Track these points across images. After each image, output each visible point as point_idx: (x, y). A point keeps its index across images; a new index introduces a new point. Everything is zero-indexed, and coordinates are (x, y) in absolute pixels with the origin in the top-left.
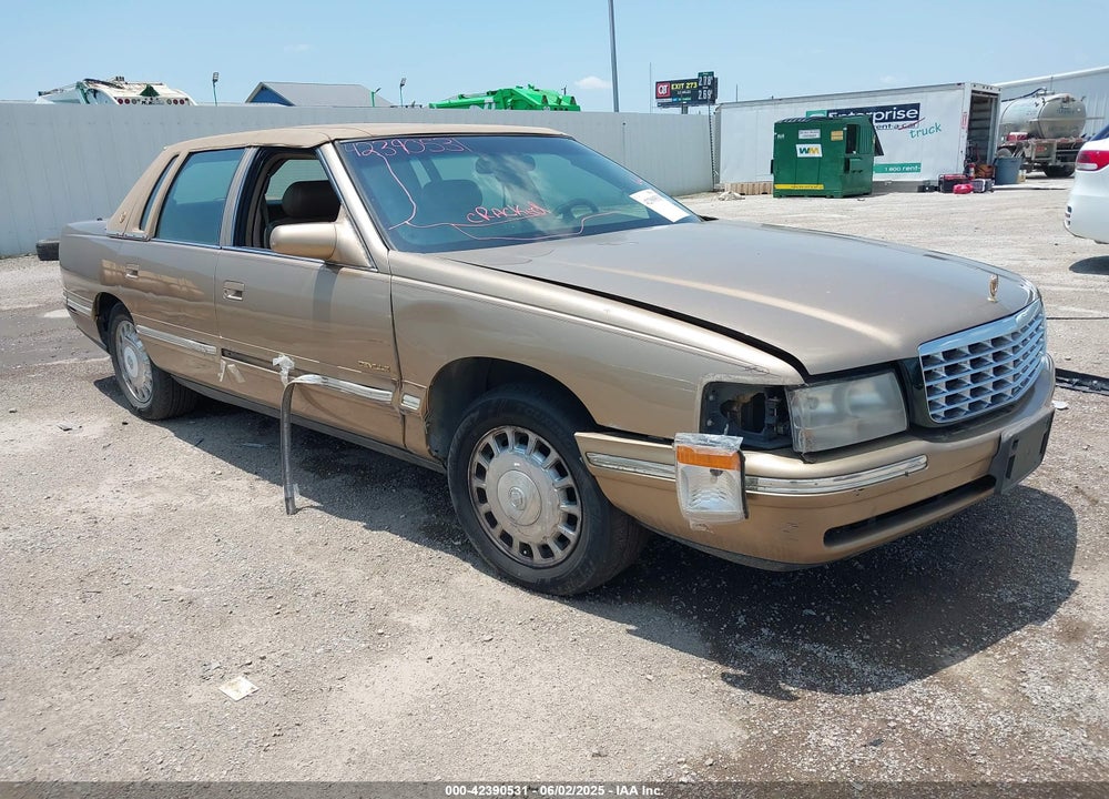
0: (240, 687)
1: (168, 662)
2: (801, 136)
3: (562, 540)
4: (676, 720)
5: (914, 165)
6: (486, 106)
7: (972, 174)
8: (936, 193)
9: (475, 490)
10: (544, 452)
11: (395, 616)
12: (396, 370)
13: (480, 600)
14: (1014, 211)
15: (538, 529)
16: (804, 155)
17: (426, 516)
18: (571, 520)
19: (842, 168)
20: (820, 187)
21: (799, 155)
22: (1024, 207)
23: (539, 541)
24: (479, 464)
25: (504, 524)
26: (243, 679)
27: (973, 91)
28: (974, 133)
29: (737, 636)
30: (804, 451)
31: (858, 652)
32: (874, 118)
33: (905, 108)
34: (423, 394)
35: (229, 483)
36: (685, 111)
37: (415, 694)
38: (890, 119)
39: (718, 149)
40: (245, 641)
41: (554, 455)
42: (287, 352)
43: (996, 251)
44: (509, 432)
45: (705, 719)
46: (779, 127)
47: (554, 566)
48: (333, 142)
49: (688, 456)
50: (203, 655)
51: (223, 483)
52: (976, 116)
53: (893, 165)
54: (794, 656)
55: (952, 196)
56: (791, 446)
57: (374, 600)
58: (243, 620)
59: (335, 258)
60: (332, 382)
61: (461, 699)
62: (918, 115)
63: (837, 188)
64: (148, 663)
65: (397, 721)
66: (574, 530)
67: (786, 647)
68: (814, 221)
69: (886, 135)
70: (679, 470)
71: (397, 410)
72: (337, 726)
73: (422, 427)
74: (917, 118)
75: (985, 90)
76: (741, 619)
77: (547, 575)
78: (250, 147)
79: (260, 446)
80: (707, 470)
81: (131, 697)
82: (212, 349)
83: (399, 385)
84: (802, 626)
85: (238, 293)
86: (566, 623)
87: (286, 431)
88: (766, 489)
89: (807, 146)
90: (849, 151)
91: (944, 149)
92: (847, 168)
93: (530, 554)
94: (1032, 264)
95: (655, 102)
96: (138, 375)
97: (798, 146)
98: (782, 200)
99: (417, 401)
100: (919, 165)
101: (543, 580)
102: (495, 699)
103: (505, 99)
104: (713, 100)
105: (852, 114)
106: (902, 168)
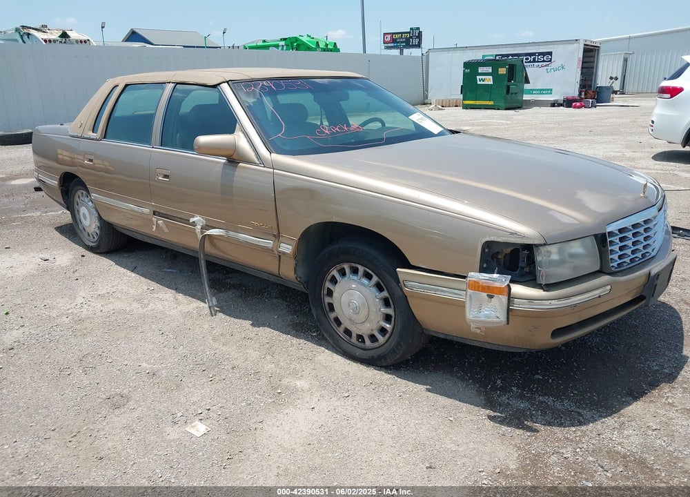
0: (199, 429)
1: (149, 412)
2: (480, 71)
3: (383, 331)
4: (472, 445)
5: (548, 90)
6: (280, 48)
7: (583, 96)
8: (562, 107)
9: (326, 304)
10: (369, 277)
11: (285, 381)
12: (276, 227)
13: (336, 370)
14: (611, 120)
15: (368, 325)
16: (482, 83)
17: (291, 317)
18: (388, 318)
19: (505, 91)
20: (491, 103)
21: (479, 83)
22: (616, 118)
23: (369, 332)
24: (328, 288)
25: (346, 324)
26: (199, 423)
27: (585, 45)
28: (585, 70)
29: (498, 392)
30: (544, 283)
31: (572, 402)
32: (524, 60)
33: (543, 54)
34: (294, 244)
35: (161, 296)
36: (401, 53)
37: (309, 431)
38: (534, 61)
39: (427, 77)
40: (195, 399)
41: (375, 279)
42: (200, 214)
43: (605, 146)
44: (346, 267)
45: (489, 444)
46: (466, 65)
47: (379, 347)
48: (228, 82)
49: (477, 287)
50: (170, 408)
51: (156, 295)
52: (586, 60)
53: (535, 90)
54: (534, 404)
55: (571, 110)
56: (536, 279)
57: (270, 371)
58: (190, 385)
59: (235, 157)
60: (232, 234)
61: (339, 434)
62: (551, 59)
63: (502, 104)
64: (136, 414)
65: (302, 448)
66: (390, 324)
67: (529, 399)
68: (490, 125)
69: (532, 71)
70: (468, 293)
71: (276, 253)
72: (265, 452)
73: (293, 263)
74: (550, 61)
75: (592, 44)
76: (499, 382)
77: (375, 353)
78: (170, 83)
79: (175, 271)
80: (485, 294)
81: (132, 435)
82: (146, 211)
83: (277, 237)
84: (535, 386)
85: (166, 176)
86: (392, 385)
87: (203, 265)
88: (518, 306)
89: (483, 77)
90: (509, 80)
91: (567, 81)
92: (508, 91)
93: (363, 341)
94: (628, 155)
95: (383, 46)
96: (90, 223)
97: (478, 77)
98: (468, 110)
99: (290, 247)
100: (551, 90)
101: (373, 357)
102: (359, 435)
103: (292, 43)
104: (419, 46)
105: (510, 57)
106: (541, 91)
